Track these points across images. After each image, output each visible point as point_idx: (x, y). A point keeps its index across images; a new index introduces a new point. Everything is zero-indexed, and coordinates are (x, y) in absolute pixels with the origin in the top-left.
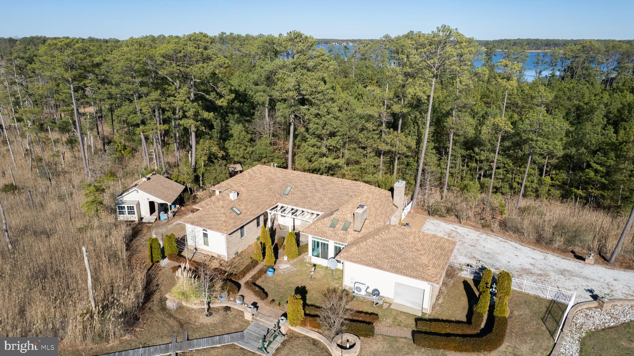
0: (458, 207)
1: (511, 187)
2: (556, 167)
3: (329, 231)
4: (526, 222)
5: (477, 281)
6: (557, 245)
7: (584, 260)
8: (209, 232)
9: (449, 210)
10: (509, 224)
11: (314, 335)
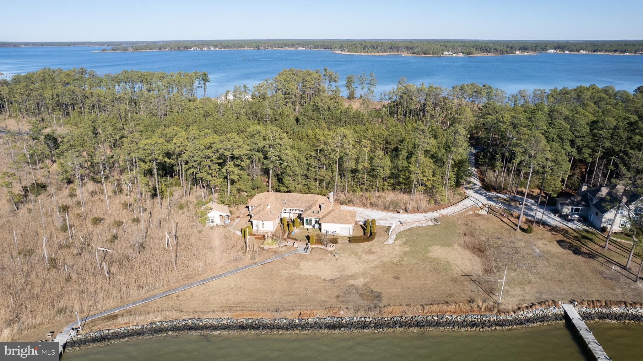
0: (353, 199)
1: (373, 188)
2: (389, 177)
3: (312, 214)
4: (380, 202)
5: (365, 224)
6: (391, 209)
7: (399, 212)
8: (265, 222)
9: (349, 201)
10: (373, 204)
11: (320, 246)
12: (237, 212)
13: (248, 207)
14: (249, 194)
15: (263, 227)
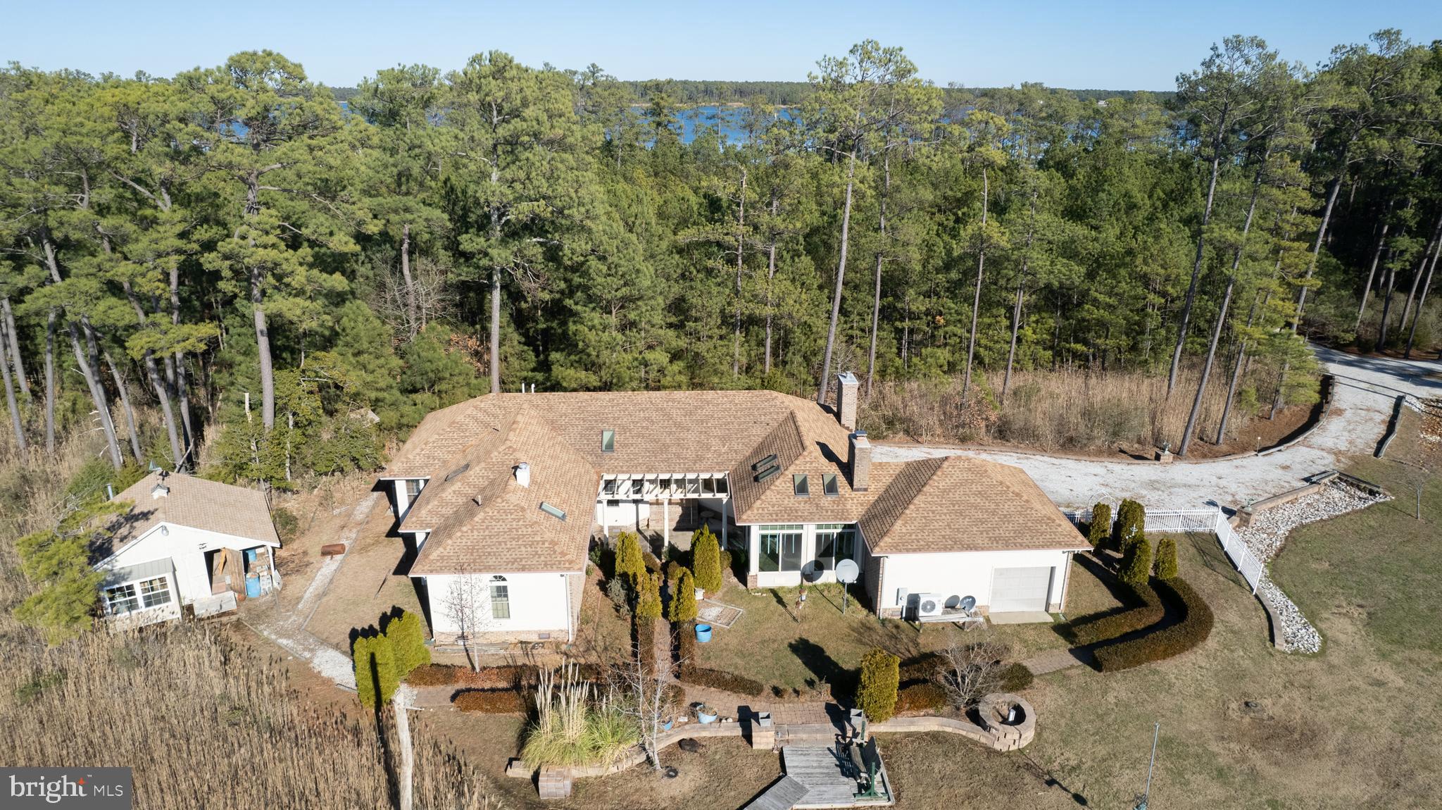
3: (797, 505)
8: (514, 581)
9: (890, 423)
10: (1014, 426)
11: (928, 724)
12: (322, 515)
13: (387, 488)
14: (391, 416)
15: (502, 613)
